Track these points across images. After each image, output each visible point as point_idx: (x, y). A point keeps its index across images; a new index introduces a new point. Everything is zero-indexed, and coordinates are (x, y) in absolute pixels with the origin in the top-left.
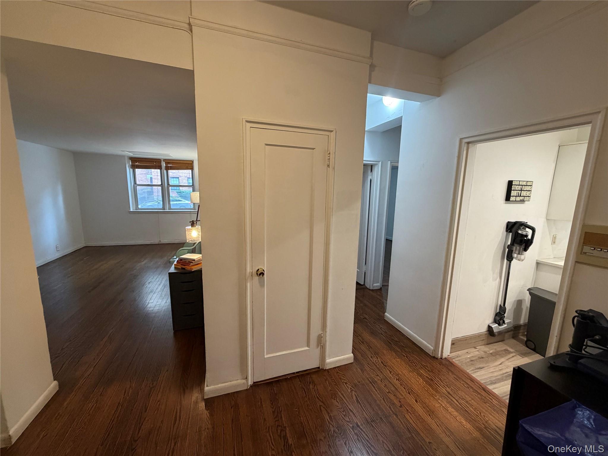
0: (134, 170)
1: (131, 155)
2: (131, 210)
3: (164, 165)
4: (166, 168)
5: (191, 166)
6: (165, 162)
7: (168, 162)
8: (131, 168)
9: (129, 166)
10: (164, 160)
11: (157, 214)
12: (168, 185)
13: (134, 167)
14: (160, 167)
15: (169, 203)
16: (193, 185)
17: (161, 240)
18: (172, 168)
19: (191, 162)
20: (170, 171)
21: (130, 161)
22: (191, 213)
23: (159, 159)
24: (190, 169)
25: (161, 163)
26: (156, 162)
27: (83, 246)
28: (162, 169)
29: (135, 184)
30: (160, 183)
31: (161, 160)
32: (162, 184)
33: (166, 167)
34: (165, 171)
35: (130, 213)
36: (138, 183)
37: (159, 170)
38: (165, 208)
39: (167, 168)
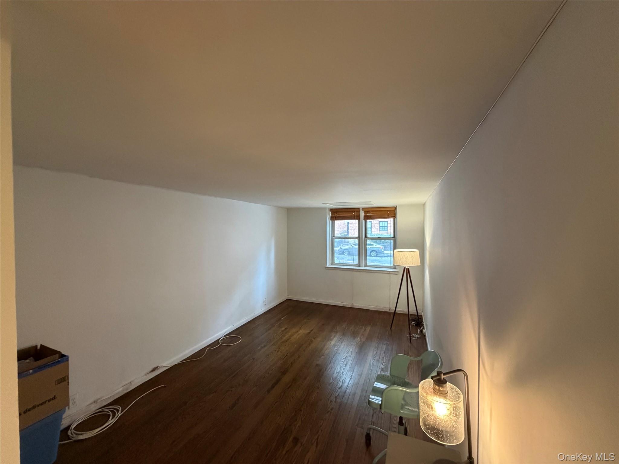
0: (333, 221)
1: (332, 206)
2: (328, 266)
3: (363, 214)
4: (364, 218)
5: (394, 213)
6: (364, 211)
7: (366, 210)
8: (331, 220)
9: (329, 218)
10: (363, 209)
11: (352, 272)
12: (365, 237)
13: (333, 218)
14: (358, 217)
15: (365, 259)
16: (394, 237)
17: (354, 304)
18: (371, 218)
19: (394, 209)
20: (369, 221)
21: (331, 212)
22: (390, 274)
23: (358, 208)
24: (392, 217)
25: (359, 213)
26: (354, 212)
27: (286, 299)
28: (360, 219)
29: (333, 237)
30: (357, 236)
31: (360, 209)
32: (359, 237)
33: (364, 216)
34: (363, 221)
35: (326, 268)
36: (336, 235)
37: (357, 221)
38: (361, 265)
39: (366, 218)
